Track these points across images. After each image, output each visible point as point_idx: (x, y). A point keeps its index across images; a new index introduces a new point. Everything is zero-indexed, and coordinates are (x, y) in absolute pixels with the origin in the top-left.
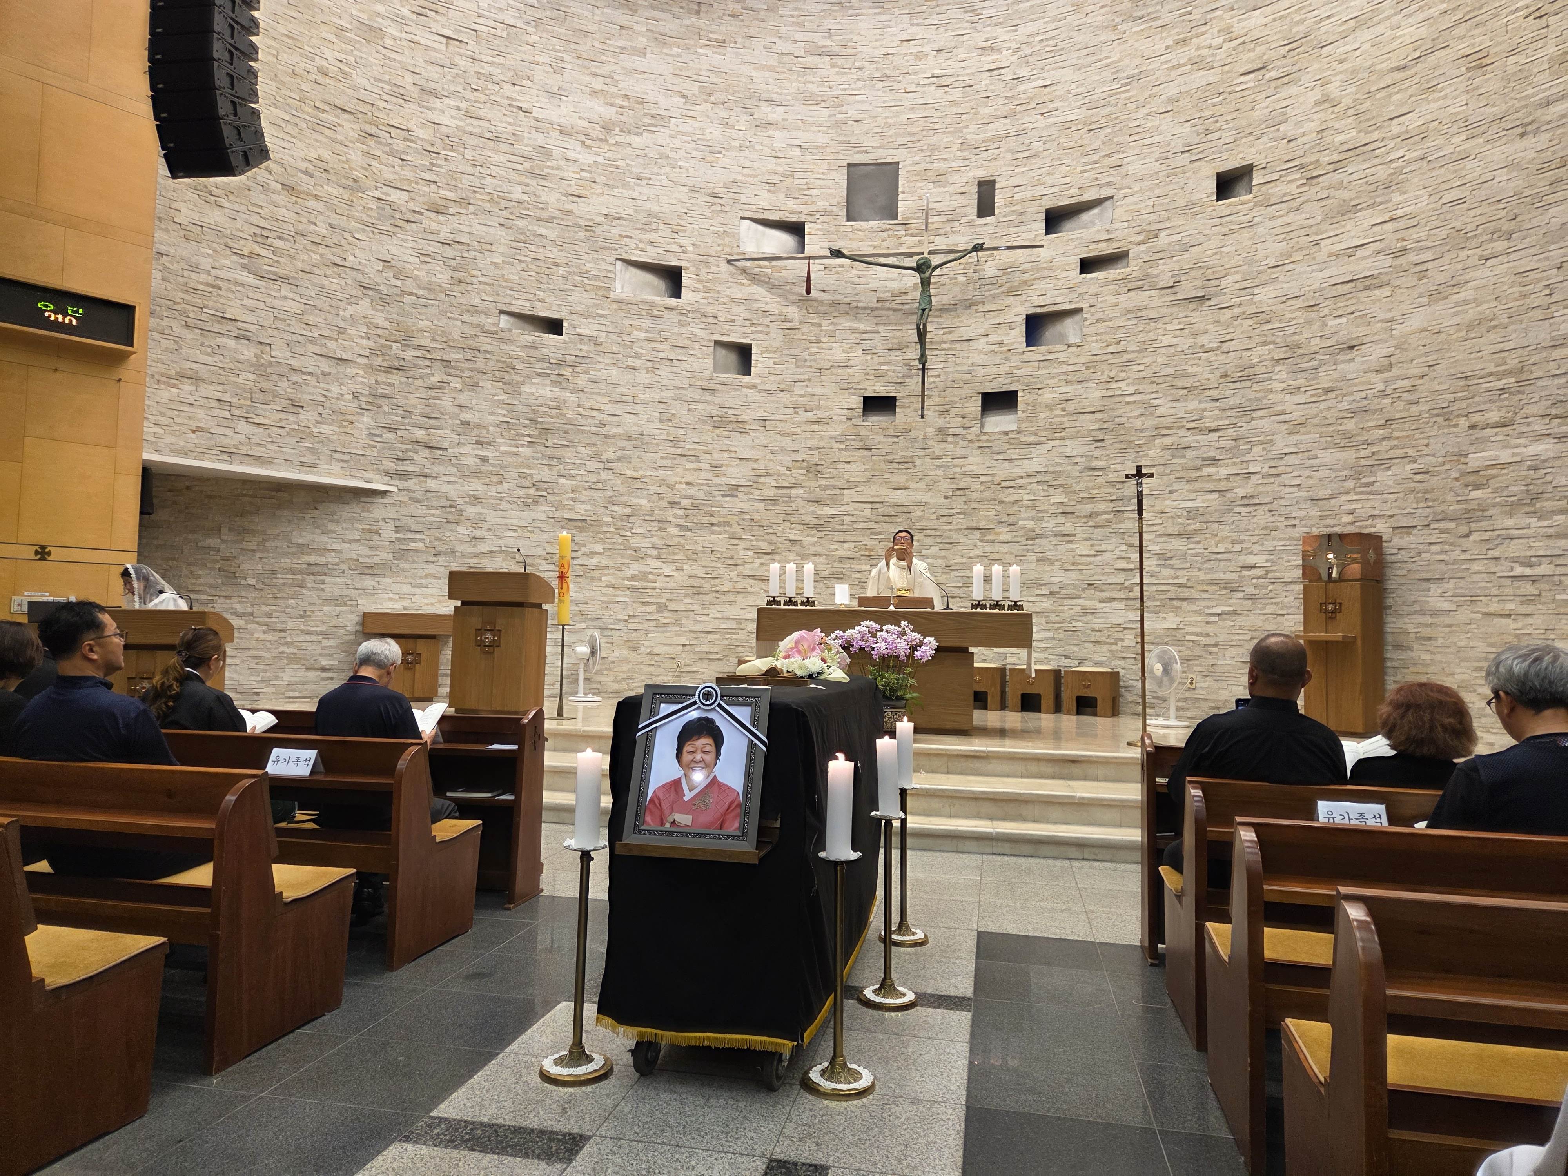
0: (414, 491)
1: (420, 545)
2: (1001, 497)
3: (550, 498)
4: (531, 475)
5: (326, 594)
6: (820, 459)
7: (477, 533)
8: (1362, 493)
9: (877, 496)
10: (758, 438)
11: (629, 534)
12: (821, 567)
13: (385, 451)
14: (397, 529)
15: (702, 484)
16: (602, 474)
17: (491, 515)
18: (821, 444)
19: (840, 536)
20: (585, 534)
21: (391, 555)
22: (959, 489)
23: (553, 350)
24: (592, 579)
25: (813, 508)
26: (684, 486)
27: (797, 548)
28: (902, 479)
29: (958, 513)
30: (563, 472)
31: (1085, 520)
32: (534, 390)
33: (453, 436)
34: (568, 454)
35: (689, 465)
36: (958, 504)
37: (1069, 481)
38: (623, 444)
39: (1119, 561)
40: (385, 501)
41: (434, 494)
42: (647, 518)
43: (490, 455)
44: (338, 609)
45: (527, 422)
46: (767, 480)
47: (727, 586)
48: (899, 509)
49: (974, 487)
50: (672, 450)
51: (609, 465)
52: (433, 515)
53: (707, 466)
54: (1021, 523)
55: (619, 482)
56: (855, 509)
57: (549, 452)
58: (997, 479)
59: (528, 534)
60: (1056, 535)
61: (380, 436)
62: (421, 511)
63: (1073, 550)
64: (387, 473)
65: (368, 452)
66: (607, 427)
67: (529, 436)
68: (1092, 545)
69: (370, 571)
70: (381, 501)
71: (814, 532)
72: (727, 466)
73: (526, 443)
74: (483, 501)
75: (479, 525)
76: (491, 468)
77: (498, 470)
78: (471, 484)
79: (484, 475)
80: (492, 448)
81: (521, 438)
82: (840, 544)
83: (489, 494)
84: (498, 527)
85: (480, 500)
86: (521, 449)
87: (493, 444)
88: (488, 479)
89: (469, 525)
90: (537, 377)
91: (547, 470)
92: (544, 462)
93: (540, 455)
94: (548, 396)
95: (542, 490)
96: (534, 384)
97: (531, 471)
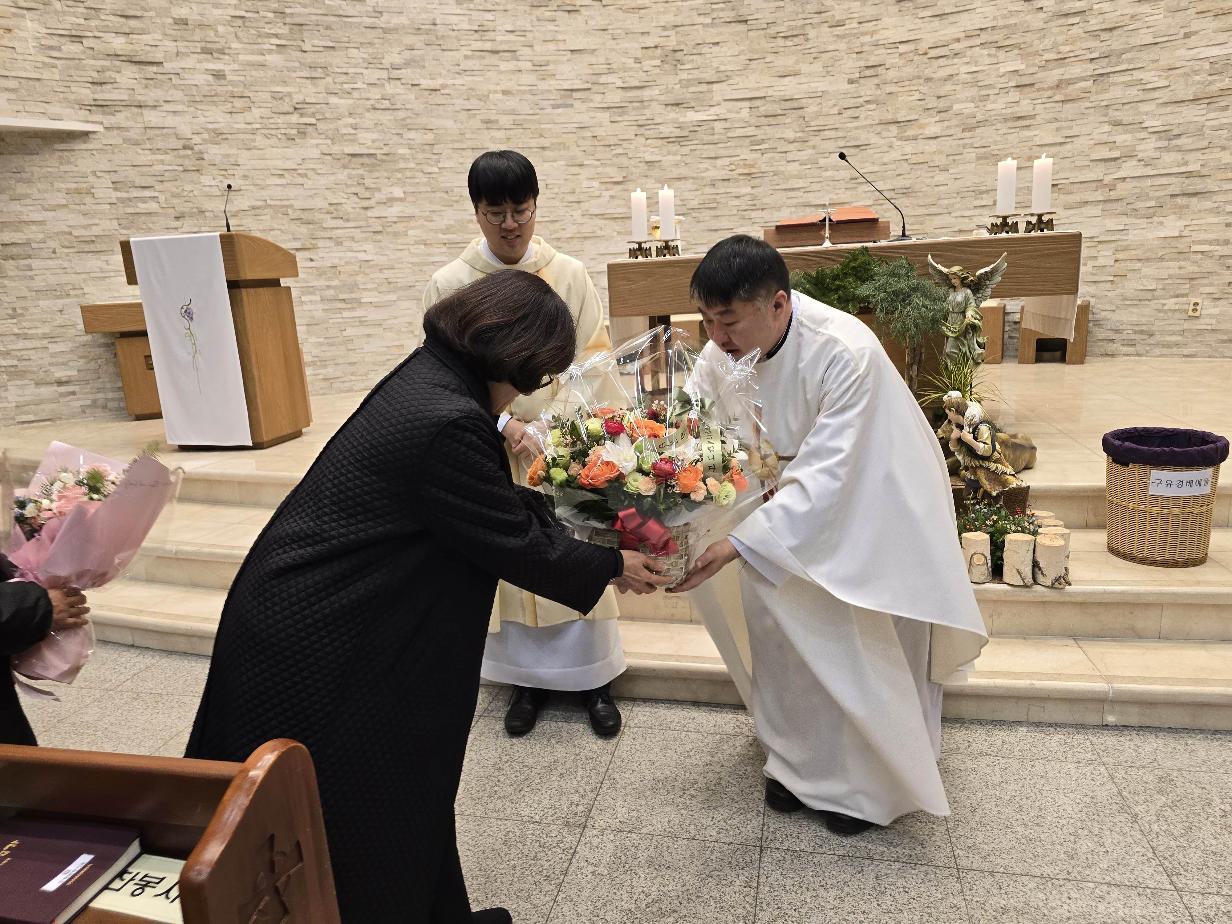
0: (127, 129)
1: (153, 206)
2: (928, 73)
3: (321, 126)
4: (289, 94)
5: (38, 283)
6: (679, 43)
9: (758, 89)
10: (592, 17)
11: (436, 170)
12: (687, 195)
13: (72, 72)
14: (116, 185)
15: (524, 92)
16: (387, 86)
17: (244, 157)
18: (679, 20)
19: (711, 151)
20: (376, 174)
21: (115, 223)
22: (868, 67)
24: (396, 234)
25: (673, 114)
26: (500, 96)
27: (655, 172)
28: (790, 61)
29: (867, 102)
30: (332, 86)
31: (1050, 93)
33: (167, 42)
34: (336, 60)
35: (504, 66)
36: (868, 89)
37: (1029, 38)
38: (410, 40)
39: (1097, 148)
40: (90, 146)
41: (158, 132)
42: (457, 145)
43: (227, 69)
44: (60, 303)
45: (271, 15)
46: (610, 79)
47: (571, 231)
48: (789, 105)
49: (889, 62)
50: (478, 45)
51: (396, 73)
52: (162, 162)
53: (528, 66)
54: (956, 107)
55: (412, 96)
56: (730, 111)
57: (309, 58)
58: (923, 47)
59: (300, 180)
60: (1005, 120)
61: (59, 49)
62: (146, 157)
63: (1029, 139)
64: (82, 106)
65: (46, 74)
66: (385, 17)
67: (277, 36)
68: (1058, 129)
69: (92, 247)
70: (84, 146)
71: (675, 148)
72: (555, 62)
73: (274, 48)
74: (229, 136)
75: (229, 172)
76: (230, 88)
77: (241, 89)
78: (208, 114)
79: (223, 99)
80: (227, 57)
81: (266, 40)
82: (711, 161)
83: (235, 126)
84: (258, 172)
85: (224, 136)
86: (268, 57)
87: (226, 51)
88: (230, 105)
89: (216, 172)
91: (310, 86)
92: (304, 74)
93: (297, 64)
95: (308, 116)
97: (288, 89)
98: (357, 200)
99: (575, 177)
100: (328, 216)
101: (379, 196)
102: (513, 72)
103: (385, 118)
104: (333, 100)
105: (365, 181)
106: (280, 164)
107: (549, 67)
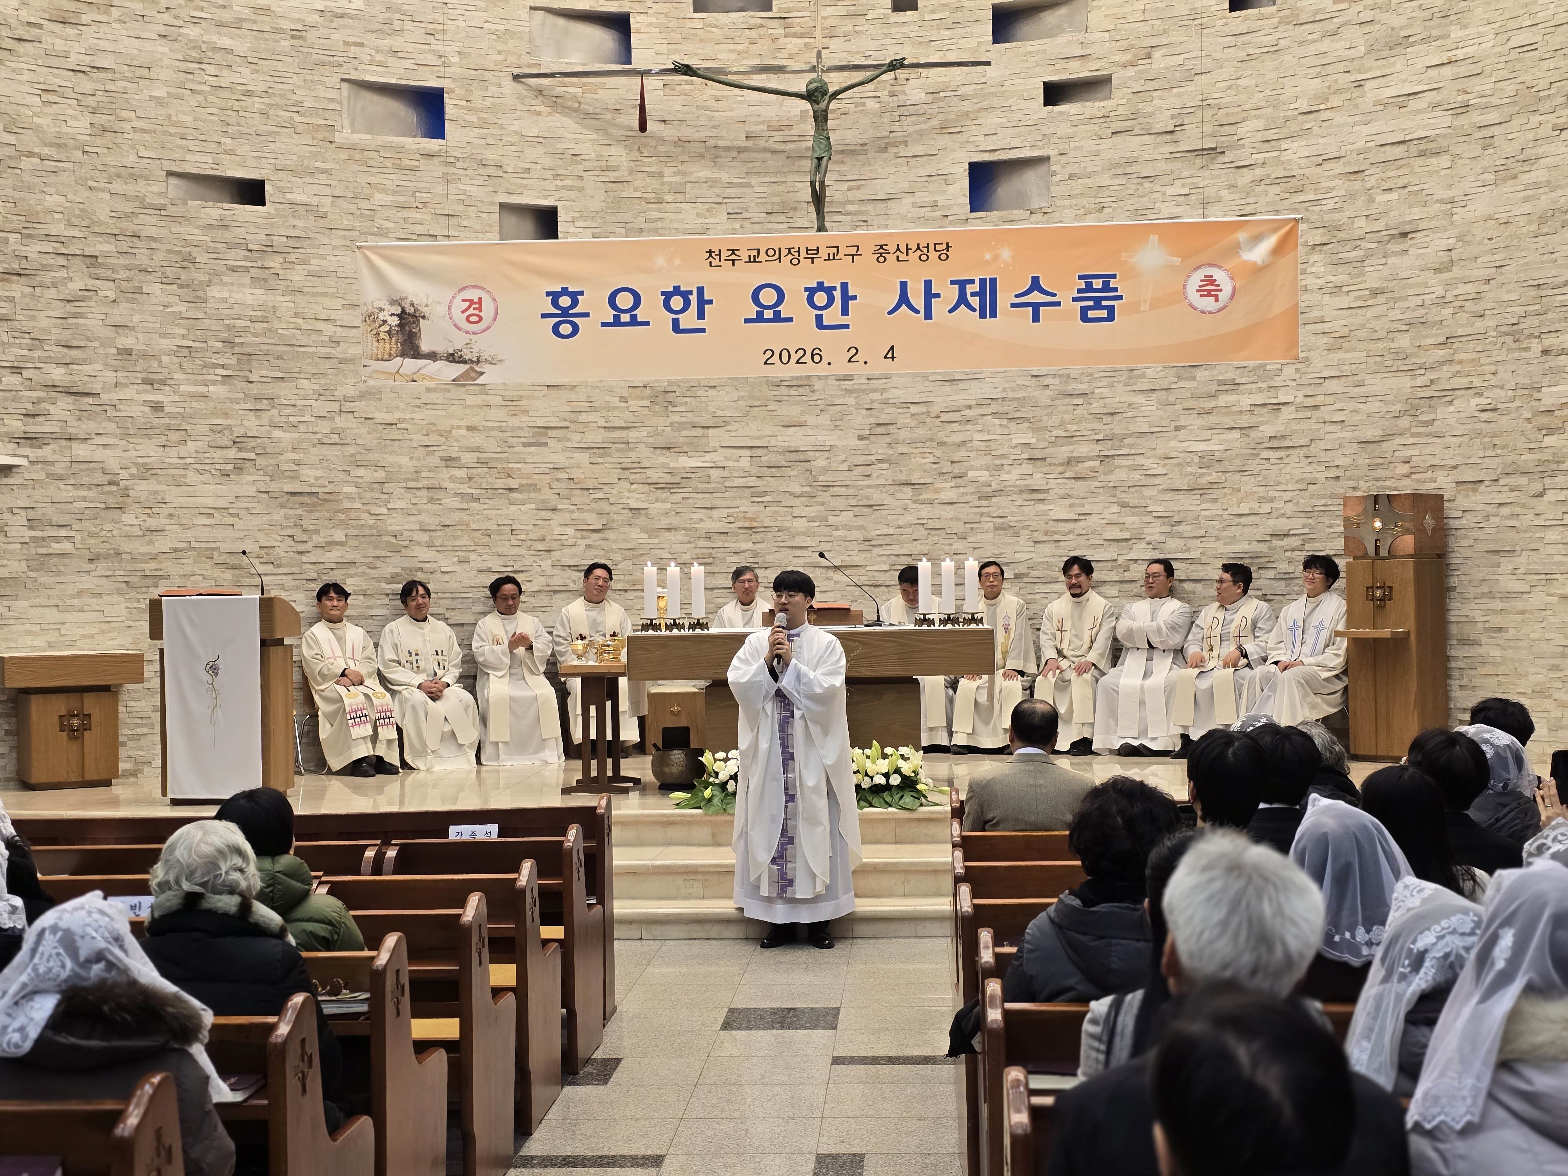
0: (53, 464)
1: (67, 546)
2: (943, 436)
4: (229, 427)
6: (671, 384)
7: (154, 522)
8: (1419, 435)
9: (759, 438)
14: (32, 524)
15: (492, 429)
16: (337, 419)
17: (173, 495)
19: (706, 500)
20: (317, 515)
22: (879, 425)
23: (252, 229)
25: (662, 459)
26: (464, 432)
27: (641, 520)
28: (792, 411)
29: (879, 460)
30: (277, 420)
31: (1061, 469)
32: (226, 295)
33: (107, 373)
35: (470, 400)
36: (879, 447)
41: (83, 466)
42: (410, 484)
43: (166, 400)
45: (220, 345)
46: (592, 417)
48: (793, 457)
49: (900, 421)
51: (347, 406)
52: (84, 499)
54: (972, 474)
55: (364, 431)
56: (729, 459)
57: (254, 389)
58: (934, 409)
59: (230, 520)
60: (1020, 492)
66: (342, 347)
67: (223, 367)
68: (1072, 505)
71: (665, 494)
73: (220, 378)
74: (159, 471)
75: (156, 510)
76: (167, 420)
77: (178, 422)
78: (140, 447)
79: (157, 431)
80: (167, 388)
81: (211, 371)
82: (706, 511)
83: (167, 460)
84: (184, 510)
85: (154, 472)
86: (212, 388)
87: (169, 382)
88: (164, 438)
89: (139, 510)
90: (230, 273)
91: (253, 419)
92: (248, 406)
93: (241, 395)
94: (249, 302)
95: (248, 450)
96: (225, 284)
97: (229, 422)
98: (292, 544)
99: (545, 523)
101: (317, 539)
102: (481, 407)
103: (332, 453)
104: (277, 433)
105: (303, 523)
106: (211, 502)
107: (522, 403)
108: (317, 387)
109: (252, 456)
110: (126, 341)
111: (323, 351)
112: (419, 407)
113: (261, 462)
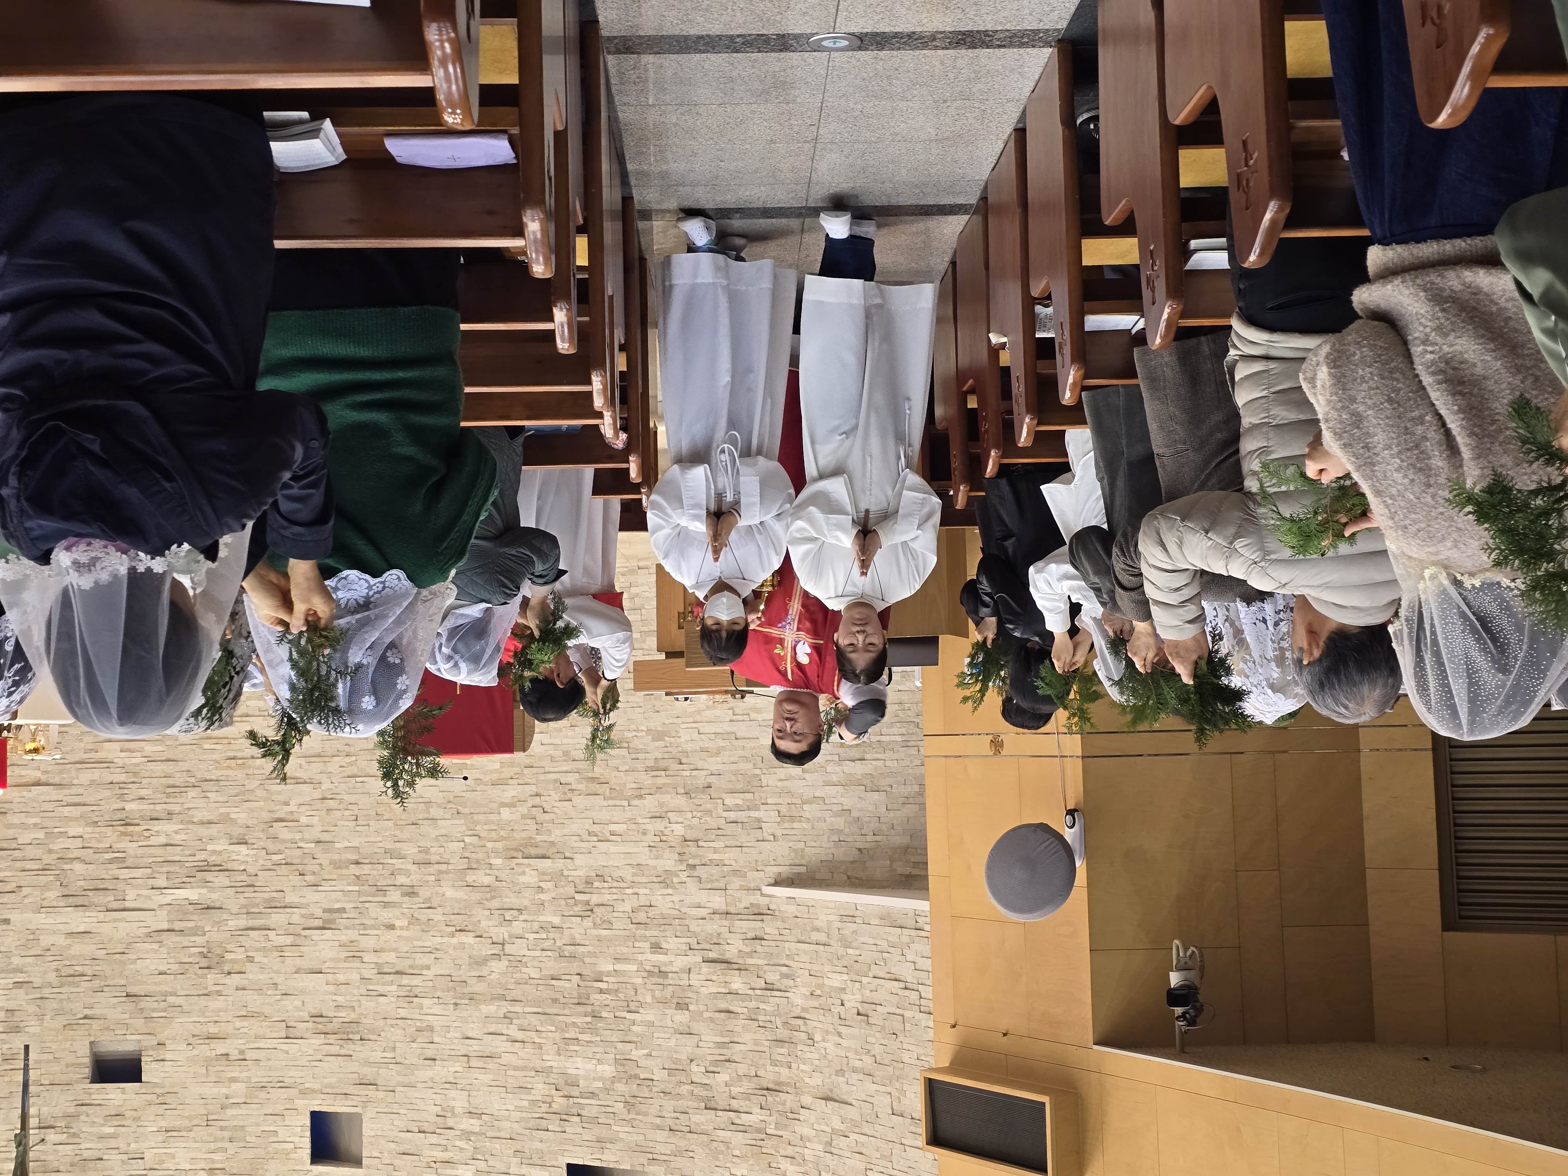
0: (741, 888)
1: (730, 801)
4: (596, 926)
6: (204, 977)
7: (659, 825)
11: (467, 839)
13: (775, 951)
14: (758, 825)
17: (644, 856)
18: (202, 1001)
21: (764, 782)
23: (579, 1139)
25: (213, 897)
26: (398, 923)
27: (236, 831)
28: (77, 949)
30: (557, 935)
32: (599, 1067)
33: (697, 983)
34: (551, 965)
38: (480, 987)
41: (716, 885)
43: (649, 956)
45: (604, 1014)
46: (281, 940)
50: (415, 980)
51: (497, 949)
52: (715, 851)
53: (367, 957)
55: (483, 923)
56: (148, 897)
57: (575, 967)
59: (596, 829)
61: (782, 975)
62: (731, 857)
67: (601, 991)
72: (339, 960)
73: (605, 979)
74: (655, 880)
75: (657, 839)
76: (648, 933)
77: (638, 932)
78: (671, 905)
79: (655, 922)
80: (648, 968)
81: (611, 987)
82: (172, 842)
83: (647, 891)
84: (633, 839)
85: (659, 879)
86: (610, 968)
87: (645, 974)
88: (650, 915)
89: (670, 839)
90: (596, 1092)
91: (577, 936)
92: (581, 949)
93: (587, 960)
94: (579, 1059)
95: (580, 902)
96: (601, 1079)
97: (595, 932)
98: (545, 805)
99: (325, 828)
100: (574, 787)
101: (523, 809)
102: (382, 950)
103: (511, 900)
104: (556, 920)
105: (536, 826)
106: (612, 848)
107: (345, 954)
108: (524, 970)
109: (578, 897)
110: (681, 1017)
111: (518, 1008)
112: (437, 949)
113: (570, 890)
